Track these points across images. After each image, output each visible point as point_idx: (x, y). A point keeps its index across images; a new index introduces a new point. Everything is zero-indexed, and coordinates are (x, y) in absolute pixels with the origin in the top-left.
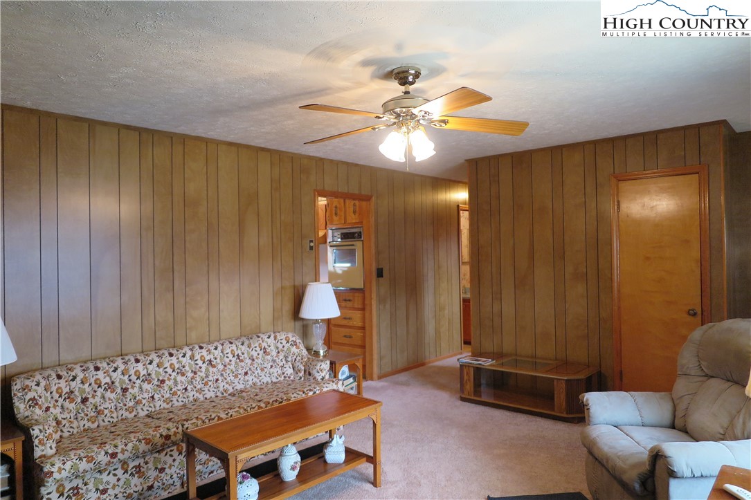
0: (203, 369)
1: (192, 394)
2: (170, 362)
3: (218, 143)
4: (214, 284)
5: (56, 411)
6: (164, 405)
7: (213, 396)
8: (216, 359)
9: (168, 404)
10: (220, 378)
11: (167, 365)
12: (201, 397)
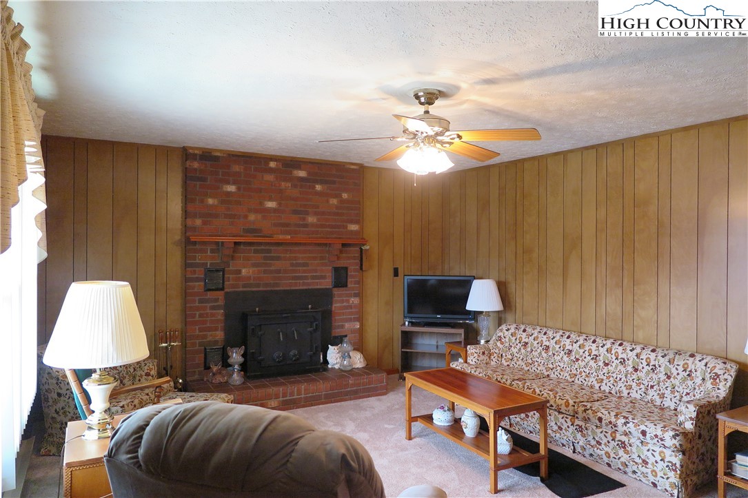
0: (614, 365)
1: (592, 380)
2: (590, 347)
3: (670, 133)
4: (664, 288)
5: (514, 350)
6: (568, 378)
7: (607, 391)
8: (628, 360)
9: (571, 378)
10: (624, 379)
11: (587, 348)
12: (597, 386)
